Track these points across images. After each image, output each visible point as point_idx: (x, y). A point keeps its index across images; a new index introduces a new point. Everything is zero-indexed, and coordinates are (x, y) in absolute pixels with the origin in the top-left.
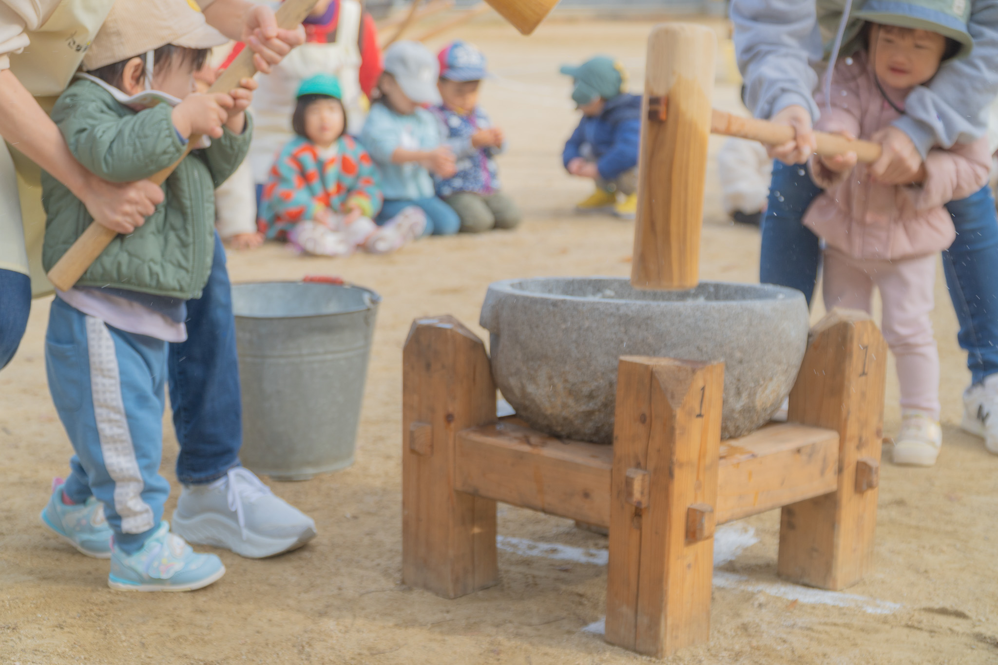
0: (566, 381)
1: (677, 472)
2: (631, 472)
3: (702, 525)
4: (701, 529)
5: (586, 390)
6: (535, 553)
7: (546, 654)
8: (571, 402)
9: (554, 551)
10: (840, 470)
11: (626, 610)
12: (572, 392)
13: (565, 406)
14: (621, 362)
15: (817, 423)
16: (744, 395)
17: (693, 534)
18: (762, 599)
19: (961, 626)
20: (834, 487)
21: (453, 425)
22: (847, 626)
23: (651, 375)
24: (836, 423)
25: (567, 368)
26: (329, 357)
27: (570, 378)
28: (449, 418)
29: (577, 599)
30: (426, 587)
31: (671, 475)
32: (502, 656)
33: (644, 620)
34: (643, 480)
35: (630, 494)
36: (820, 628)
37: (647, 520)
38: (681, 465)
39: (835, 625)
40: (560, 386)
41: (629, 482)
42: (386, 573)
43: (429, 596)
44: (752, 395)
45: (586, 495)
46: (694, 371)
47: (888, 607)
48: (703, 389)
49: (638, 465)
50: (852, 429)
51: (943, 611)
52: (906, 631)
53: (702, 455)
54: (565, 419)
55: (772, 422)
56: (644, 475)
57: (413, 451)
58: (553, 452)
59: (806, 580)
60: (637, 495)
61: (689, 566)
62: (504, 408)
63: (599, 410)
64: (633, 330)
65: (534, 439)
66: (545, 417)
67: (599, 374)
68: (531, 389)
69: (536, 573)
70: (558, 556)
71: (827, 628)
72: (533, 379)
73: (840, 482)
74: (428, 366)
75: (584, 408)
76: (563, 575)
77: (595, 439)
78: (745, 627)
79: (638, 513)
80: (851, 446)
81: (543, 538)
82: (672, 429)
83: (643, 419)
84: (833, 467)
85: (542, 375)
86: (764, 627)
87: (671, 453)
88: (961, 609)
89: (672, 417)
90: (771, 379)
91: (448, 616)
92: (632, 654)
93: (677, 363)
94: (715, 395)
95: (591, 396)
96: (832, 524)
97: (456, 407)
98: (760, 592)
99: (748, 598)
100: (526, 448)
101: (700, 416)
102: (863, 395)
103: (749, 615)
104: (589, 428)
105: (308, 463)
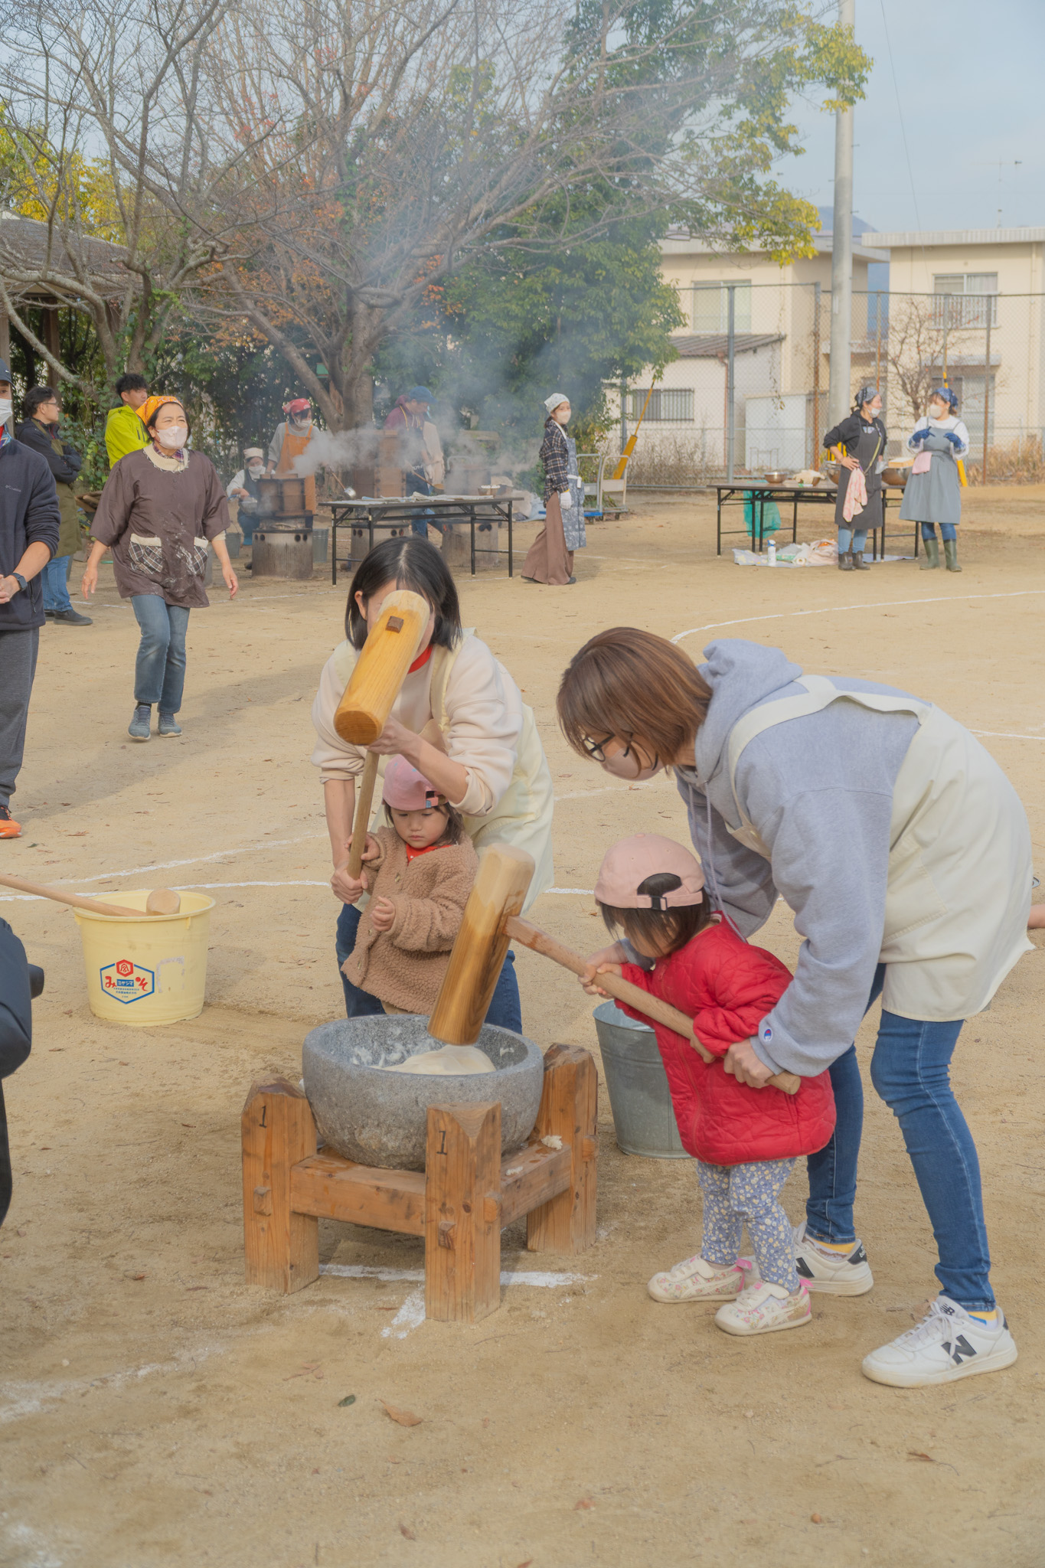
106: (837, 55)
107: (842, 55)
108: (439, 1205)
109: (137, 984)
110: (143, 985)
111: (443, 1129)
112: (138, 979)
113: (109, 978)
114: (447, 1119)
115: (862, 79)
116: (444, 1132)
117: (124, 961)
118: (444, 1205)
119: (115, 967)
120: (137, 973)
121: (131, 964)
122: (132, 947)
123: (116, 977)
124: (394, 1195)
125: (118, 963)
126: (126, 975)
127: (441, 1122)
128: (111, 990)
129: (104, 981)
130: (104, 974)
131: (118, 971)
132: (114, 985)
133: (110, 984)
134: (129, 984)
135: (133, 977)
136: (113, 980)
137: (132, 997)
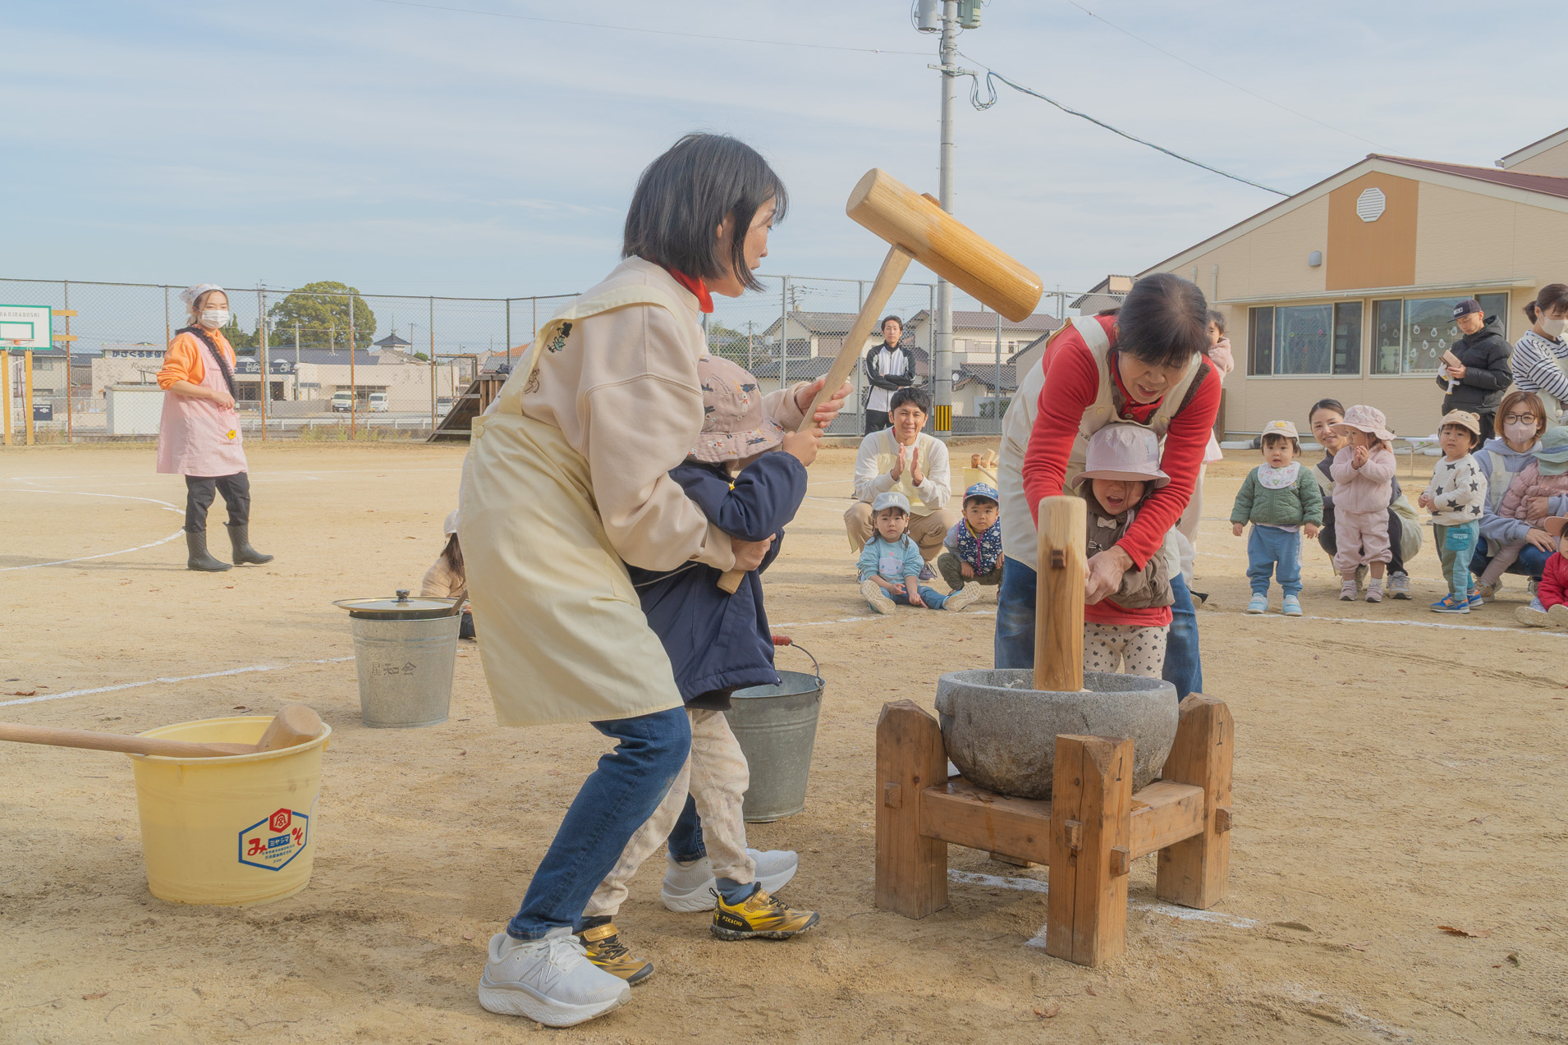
0: (1011, 752)
1: (1105, 823)
2: (1069, 823)
3: (1123, 863)
4: (1123, 866)
5: (1026, 759)
6: (966, 880)
7: (1004, 965)
8: (1014, 768)
9: (981, 879)
10: (1206, 817)
11: (1065, 930)
12: (1016, 761)
13: (1009, 771)
14: (1059, 738)
15: (1187, 781)
16: (1142, 762)
17: (1116, 869)
18: (1152, 917)
19: (1308, 937)
20: (1202, 830)
21: (918, 785)
22: (1222, 938)
23: (1083, 748)
24: (1201, 780)
25: (1012, 742)
26: (791, 727)
27: (1014, 750)
28: (916, 780)
29: (1012, 918)
30: (896, 911)
31: (1101, 825)
32: (972, 967)
33: (1079, 937)
34: (1078, 829)
35: (1069, 840)
36: (1204, 940)
37: (1081, 860)
38: (1107, 818)
39: (1214, 937)
40: (1006, 757)
41: (1068, 831)
42: (860, 899)
43: (899, 918)
44: (1147, 762)
45: (1030, 840)
46: (1115, 747)
47: (1248, 923)
48: (1121, 759)
49: (1073, 818)
50: (1214, 786)
51: (1291, 926)
52: (1268, 941)
53: (1120, 809)
54: (1008, 780)
55: (1156, 780)
56: (1079, 825)
57: (887, 805)
58: (1000, 806)
59: (1181, 902)
60: (1074, 840)
61: (1112, 895)
62: (952, 770)
63: (1036, 774)
64: (1063, 714)
65: (982, 796)
66: (992, 779)
67: (1037, 747)
68: (981, 757)
69: (973, 897)
70: (986, 883)
71: (1209, 940)
72: (983, 751)
73: (1206, 825)
74: (899, 740)
75: (1024, 772)
76: (994, 899)
77: (1031, 795)
78: (1146, 940)
79: (1074, 854)
80: (1213, 798)
81: (969, 869)
82: (1102, 790)
83: (1077, 782)
84: (1201, 814)
85: (991, 749)
86: (1161, 940)
87: (1101, 809)
88: (1303, 923)
89: (1101, 781)
90: (1160, 749)
91: (920, 935)
92: (1071, 964)
93: (1101, 740)
94: (1128, 762)
95: (1030, 764)
96: (1201, 858)
97: (920, 772)
98: (1148, 911)
99: (1142, 916)
100: (979, 803)
101: (1119, 779)
102: (1220, 758)
103: (1147, 931)
104: (1027, 787)
105: (774, 810)
108: (1216, 795)
109: (292, 838)
112: (295, 832)
113: (256, 841)
117: (282, 810)
118: (1218, 792)
119: (268, 822)
120: (295, 822)
121: (289, 812)
125: (272, 817)
126: (280, 831)
128: (259, 858)
129: (247, 847)
130: (247, 837)
131: (272, 828)
132: (263, 848)
133: (256, 849)
134: (283, 841)
135: (289, 831)
136: (264, 842)
137: (285, 858)
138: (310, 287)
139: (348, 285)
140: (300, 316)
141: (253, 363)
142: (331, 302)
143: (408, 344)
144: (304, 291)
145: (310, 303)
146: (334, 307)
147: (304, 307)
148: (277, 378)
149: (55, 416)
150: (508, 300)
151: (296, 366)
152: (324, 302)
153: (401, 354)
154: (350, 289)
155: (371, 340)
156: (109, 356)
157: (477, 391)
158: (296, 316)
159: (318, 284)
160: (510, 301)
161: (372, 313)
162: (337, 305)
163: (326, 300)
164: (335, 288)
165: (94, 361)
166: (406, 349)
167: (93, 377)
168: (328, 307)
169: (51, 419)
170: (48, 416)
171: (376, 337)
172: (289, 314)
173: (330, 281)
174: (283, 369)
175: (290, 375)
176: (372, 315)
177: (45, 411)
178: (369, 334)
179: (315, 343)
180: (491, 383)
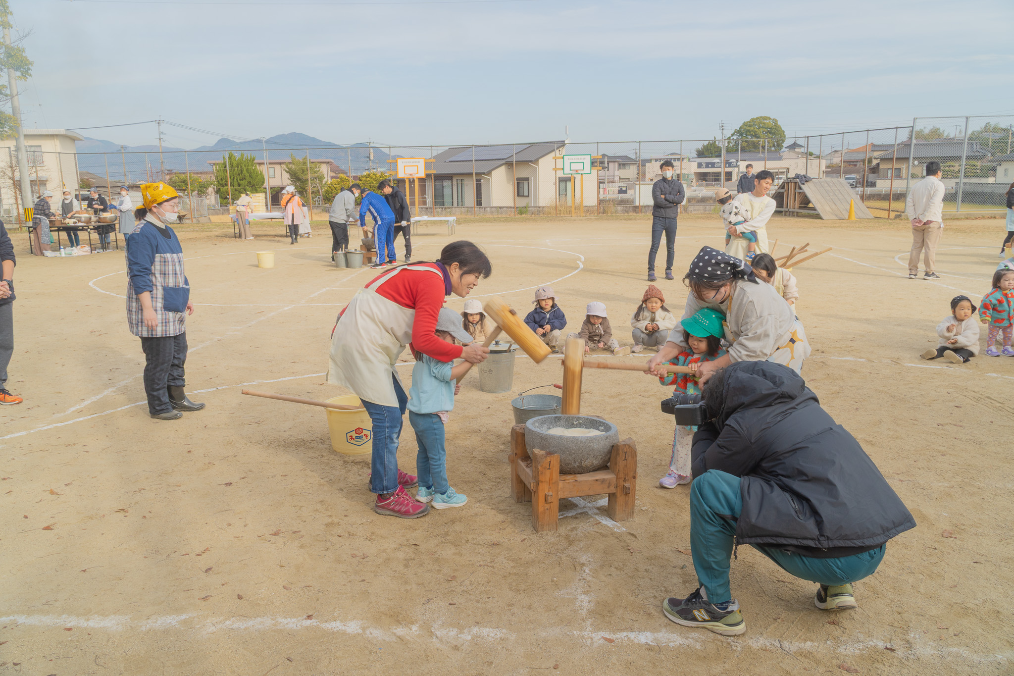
1: (540, 484)
10: (617, 487)
18: (592, 520)
20: (614, 492)
23: (536, 456)
38: (542, 482)
46: (546, 457)
47: (621, 530)
48: (550, 462)
50: (621, 476)
53: (550, 480)
61: (547, 509)
73: (617, 490)
78: (575, 528)
80: (621, 480)
82: (539, 472)
84: (614, 486)
87: (539, 478)
88: (638, 535)
89: (538, 468)
101: (549, 469)
102: (626, 466)
103: (581, 525)
106: (20, 58)
107: (23, 59)
108: (623, 479)
109: (364, 437)
110: (367, 437)
111: (626, 451)
112: (365, 435)
113: (352, 436)
114: (627, 447)
115: (29, 69)
116: (626, 452)
117: (359, 428)
118: (625, 478)
119: (355, 431)
120: (365, 432)
121: (362, 429)
122: (362, 422)
123: (354, 435)
124: (603, 481)
125: (356, 430)
126: (359, 434)
127: (625, 449)
128: (352, 441)
129: (349, 438)
130: (349, 435)
131: (356, 433)
132: (354, 439)
133: (352, 439)
134: (361, 437)
135: (362, 434)
136: (354, 437)
137: (362, 443)
138: (753, 120)
139: (772, 118)
140: (747, 135)
141: (718, 163)
142: (763, 127)
143: (802, 147)
144: (750, 122)
145: (752, 128)
146: (764, 129)
147: (749, 131)
148: (728, 170)
149: (628, 191)
150: (808, 137)
151: (739, 163)
152: (759, 128)
153: (798, 153)
154: (773, 119)
155: (782, 146)
156: (653, 162)
157: (783, 188)
158: (745, 135)
159: (757, 118)
160: (809, 138)
161: (784, 131)
162: (766, 128)
163: (760, 126)
164: (765, 120)
165: (647, 164)
166: (802, 150)
167: (646, 171)
168: (761, 130)
169: (627, 193)
170: (625, 192)
171: (785, 145)
172: (741, 135)
173: (763, 116)
174: (733, 165)
175: (736, 168)
176: (784, 133)
177: (624, 189)
178: (782, 143)
179: (753, 149)
180: (790, 184)
